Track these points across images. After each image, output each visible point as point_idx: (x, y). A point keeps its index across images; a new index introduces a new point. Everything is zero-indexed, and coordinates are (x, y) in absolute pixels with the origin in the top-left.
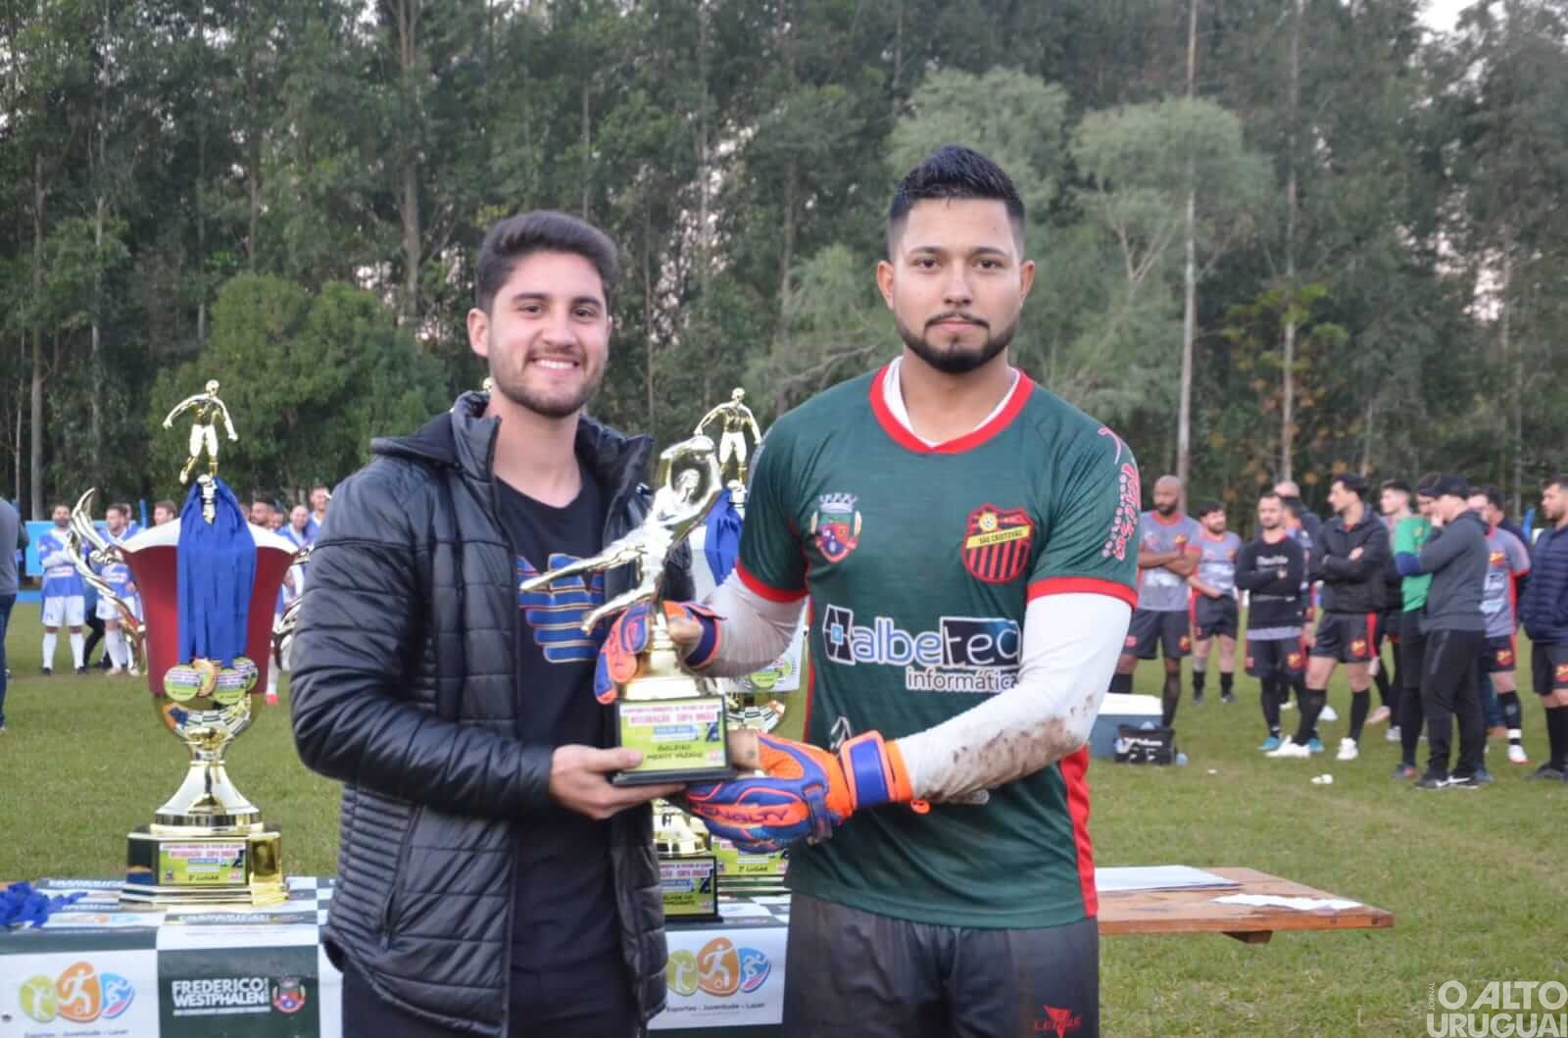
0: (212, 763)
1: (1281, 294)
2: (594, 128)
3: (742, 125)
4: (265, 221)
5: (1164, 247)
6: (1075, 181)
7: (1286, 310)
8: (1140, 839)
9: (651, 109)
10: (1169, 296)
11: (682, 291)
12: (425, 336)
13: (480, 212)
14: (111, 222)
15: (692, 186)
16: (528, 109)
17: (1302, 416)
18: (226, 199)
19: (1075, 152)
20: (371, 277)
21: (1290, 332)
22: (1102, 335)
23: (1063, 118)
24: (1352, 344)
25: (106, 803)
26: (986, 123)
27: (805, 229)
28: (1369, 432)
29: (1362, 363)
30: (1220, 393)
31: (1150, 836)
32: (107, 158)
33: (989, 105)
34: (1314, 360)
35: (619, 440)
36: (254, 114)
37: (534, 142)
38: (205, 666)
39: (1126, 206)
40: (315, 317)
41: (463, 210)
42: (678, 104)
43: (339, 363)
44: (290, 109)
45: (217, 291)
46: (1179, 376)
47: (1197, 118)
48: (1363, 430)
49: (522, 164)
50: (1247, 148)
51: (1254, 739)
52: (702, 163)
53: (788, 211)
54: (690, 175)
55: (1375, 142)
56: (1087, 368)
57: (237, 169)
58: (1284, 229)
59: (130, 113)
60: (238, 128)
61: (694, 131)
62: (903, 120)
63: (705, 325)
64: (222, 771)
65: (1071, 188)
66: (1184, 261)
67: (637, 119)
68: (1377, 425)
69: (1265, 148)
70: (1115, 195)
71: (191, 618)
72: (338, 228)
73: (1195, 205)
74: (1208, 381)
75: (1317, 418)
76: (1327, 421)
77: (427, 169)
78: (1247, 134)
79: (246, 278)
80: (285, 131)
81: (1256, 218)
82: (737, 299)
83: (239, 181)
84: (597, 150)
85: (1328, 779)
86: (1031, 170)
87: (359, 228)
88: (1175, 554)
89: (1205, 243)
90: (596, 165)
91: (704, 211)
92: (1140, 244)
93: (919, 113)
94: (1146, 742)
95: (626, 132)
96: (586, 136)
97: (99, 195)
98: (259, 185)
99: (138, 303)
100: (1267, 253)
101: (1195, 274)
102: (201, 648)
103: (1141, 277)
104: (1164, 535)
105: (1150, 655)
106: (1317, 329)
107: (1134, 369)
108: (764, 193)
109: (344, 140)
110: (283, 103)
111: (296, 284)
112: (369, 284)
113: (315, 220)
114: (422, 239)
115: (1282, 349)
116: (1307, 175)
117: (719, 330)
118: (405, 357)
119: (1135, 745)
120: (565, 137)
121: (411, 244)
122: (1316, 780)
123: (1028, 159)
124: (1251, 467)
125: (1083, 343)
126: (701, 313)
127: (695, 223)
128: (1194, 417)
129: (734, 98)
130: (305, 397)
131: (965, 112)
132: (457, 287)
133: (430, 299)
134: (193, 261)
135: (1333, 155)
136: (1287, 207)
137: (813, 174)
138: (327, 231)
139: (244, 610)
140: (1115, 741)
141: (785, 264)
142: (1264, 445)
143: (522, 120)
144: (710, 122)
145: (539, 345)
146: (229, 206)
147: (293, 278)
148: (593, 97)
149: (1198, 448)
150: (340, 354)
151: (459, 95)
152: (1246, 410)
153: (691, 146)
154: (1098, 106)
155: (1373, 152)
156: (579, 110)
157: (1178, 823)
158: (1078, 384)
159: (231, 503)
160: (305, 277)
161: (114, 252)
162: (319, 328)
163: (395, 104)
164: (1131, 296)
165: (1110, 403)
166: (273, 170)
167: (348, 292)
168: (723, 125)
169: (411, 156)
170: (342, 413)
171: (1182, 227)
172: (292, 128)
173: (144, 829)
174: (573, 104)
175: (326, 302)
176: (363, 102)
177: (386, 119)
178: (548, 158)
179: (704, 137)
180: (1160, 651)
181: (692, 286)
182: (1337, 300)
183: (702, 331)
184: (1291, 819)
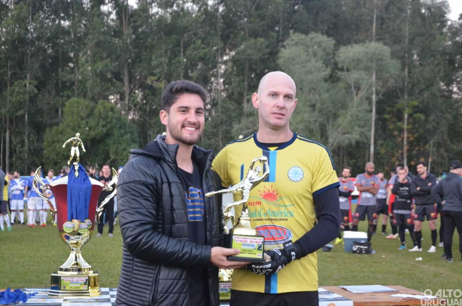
0: (77, 252)
1: (403, 104)
2: (184, 52)
3: (231, 50)
4: (80, 81)
5: (365, 89)
6: (337, 68)
7: (405, 109)
8: (361, 278)
9: (202, 46)
10: (367, 105)
11: (212, 103)
12: (130, 118)
13: (148, 78)
14: (31, 81)
15: (215, 70)
16: (163, 46)
17: (410, 143)
18: (68, 74)
19: (337, 59)
20: (113, 99)
21: (406, 116)
22: (346, 118)
23: (334, 48)
24: (426, 120)
25: (33, 265)
26: (309, 50)
27: (251, 84)
28: (432, 148)
29: (430, 126)
30: (384, 136)
31: (364, 277)
32: (30, 61)
33: (310, 44)
34: (414, 125)
35: (204, 151)
36: (77, 47)
37: (165, 56)
38: (76, 222)
39: (353, 76)
40: (96, 111)
41: (143, 78)
42: (211, 44)
43: (104, 126)
44: (88, 46)
45: (65, 104)
46: (370, 130)
47: (376, 48)
48: (430, 147)
49: (161, 63)
50: (392, 58)
51: (397, 246)
52: (219, 63)
53: (246, 78)
54: (215, 67)
55: (433, 56)
56: (341, 128)
57: (71, 65)
58: (404, 83)
59: (37, 47)
60: (71, 52)
61: (216, 53)
62: (282, 49)
63: (219, 114)
64: (80, 255)
65: (336, 71)
66: (372, 94)
67: (198, 49)
68: (434, 146)
69: (398, 58)
70: (350, 73)
71: (71, 207)
72: (103, 83)
73: (376, 76)
74: (379, 132)
75: (415, 144)
76: (418, 145)
77: (131, 65)
78: (392, 54)
79: (74, 99)
80: (87, 53)
81: (395, 80)
82: (230, 106)
83: (72, 69)
84: (186, 58)
85: (420, 259)
86: (323, 65)
87: (110, 84)
88: (372, 187)
89: (379, 88)
90: (185, 63)
91: (219, 78)
92: (358, 88)
93: (287, 47)
94: (362, 247)
95: (195, 53)
96: (182, 54)
97: (28, 73)
98: (78, 69)
99: (40, 107)
100: (399, 91)
101: (376, 98)
102: (74, 216)
103: (358, 99)
104: (368, 181)
105: (363, 219)
106: (415, 115)
107: (357, 128)
108: (238, 72)
109: (105, 55)
110: (86, 44)
111: (90, 101)
112: (113, 101)
113: (96, 81)
114: (130, 87)
115: (403, 122)
116: (411, 66)
117: (224, 116)
118: (125, 124)
119: (359, 248)
120: (175, 54)
121: (126, 89)
122: (417, 259)
123: (322, 61)
124: (394, 159)
125: (340, 120)
126: (218, 111)
127: (216, 82)
128: (375, 143)
129: (229, 42)
130: (93, 137)
131: (302, 47)
132: (140, 102)
133: (132, 106)
134: (58, 94)
135: (419, 60)
136: (405, 77)
137: (254, 66)
138: (100, 84)
139: (88, 204)
140: (352, 246)
141: (245, 95)
142: (398, 152)
143: (161, 49)
144: (221, 50)
145: (186, 122)
146: (69, 77)
147: (89, 99)
148: (184, 42)
149: (376, 153)
150: (104, 123)
151: (142, 41)
152: (392, 141)
153: (215, 57)
154: (344, 45)
155: (432, 59)
156: (180, 46)
157: (373, 273)
158: (338, 133)
159: (84, 171)
160: (93, 99)
161: (33, 91)
162: (97, 115)
163: (122, 45)
164: (355, 105)
165: (348, 139)
166: (83, 65)
167: (106, 104)
168: (225, 50)
169: (127, 60)
170: (104, 142)
171: (371, 83)
172: (88, 52)
173: (56, 273)
174: (178, 44)
175: (100, 107)
176: (111, 44)
177: (119, 49)
178: (170, 61)
179: (219, 54)
180: (366, 217)
181: (215, 102)
182: (421, 106)
183: (218, 116)
184: (409, 272)
